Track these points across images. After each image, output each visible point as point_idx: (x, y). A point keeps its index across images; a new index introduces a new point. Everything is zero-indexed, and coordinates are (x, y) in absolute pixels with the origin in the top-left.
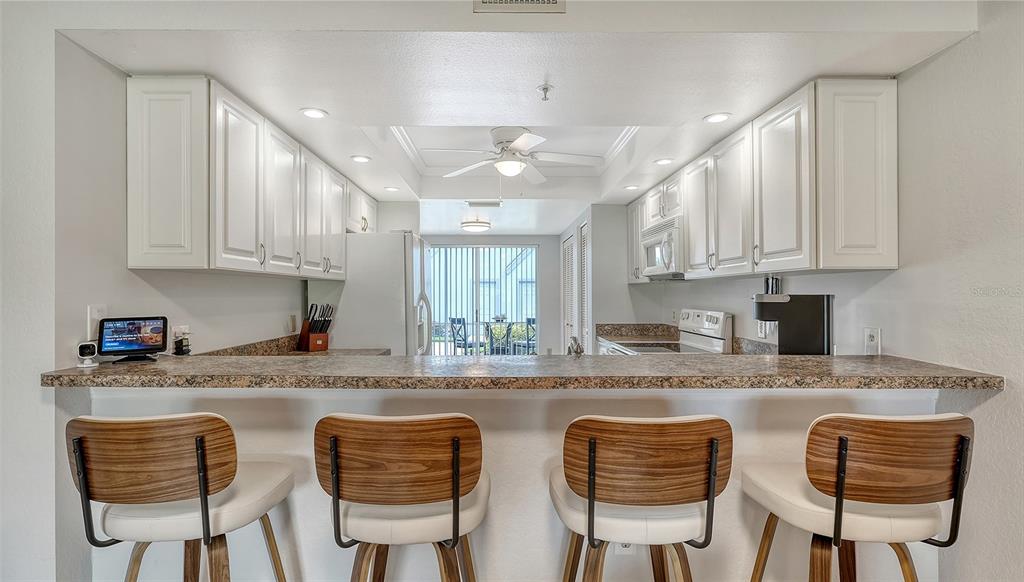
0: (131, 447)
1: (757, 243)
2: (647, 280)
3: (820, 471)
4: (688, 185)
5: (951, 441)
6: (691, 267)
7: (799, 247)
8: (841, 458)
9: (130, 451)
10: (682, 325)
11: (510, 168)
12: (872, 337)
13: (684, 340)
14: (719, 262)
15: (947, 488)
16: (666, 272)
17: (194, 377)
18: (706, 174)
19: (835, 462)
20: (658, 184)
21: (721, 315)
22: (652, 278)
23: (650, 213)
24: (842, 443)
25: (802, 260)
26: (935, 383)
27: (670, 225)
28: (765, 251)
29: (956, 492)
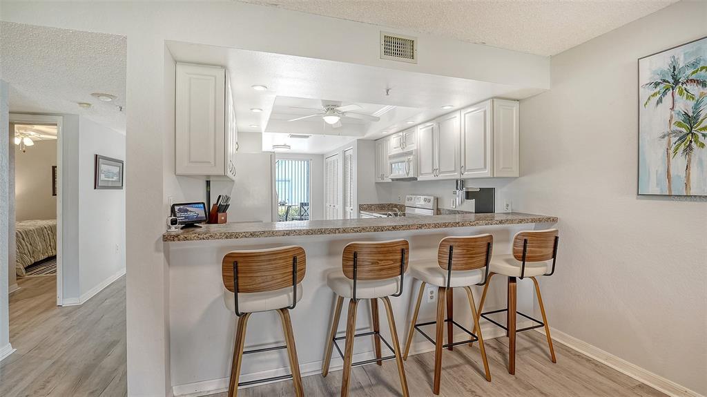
0: (265, 263)
1: (463, 164)
2: (390, 181)
3: (517, 252)
4: (421, 135)
5: (554, 238)
6: (422, 174)
7: (485, 167)
8: (525, 247)
9: (264, 265)
10: (407, 203)
11: (332, 120)
12: (507, 205)
13: (408, 211)
14: (440, 173)
15: (551, 255)
16: (407, 177)
17: (254, 232)
18: (432, 132)
19: (522, 249)
20: (400, 131)
21: (432, 198)
22: (393, 180)
23: (393, 146)
24: (526, 241)
25: (487, 173)
26: (533, 221)
27: (410, 153)
28: (467, 168)
29: (554, 256)
